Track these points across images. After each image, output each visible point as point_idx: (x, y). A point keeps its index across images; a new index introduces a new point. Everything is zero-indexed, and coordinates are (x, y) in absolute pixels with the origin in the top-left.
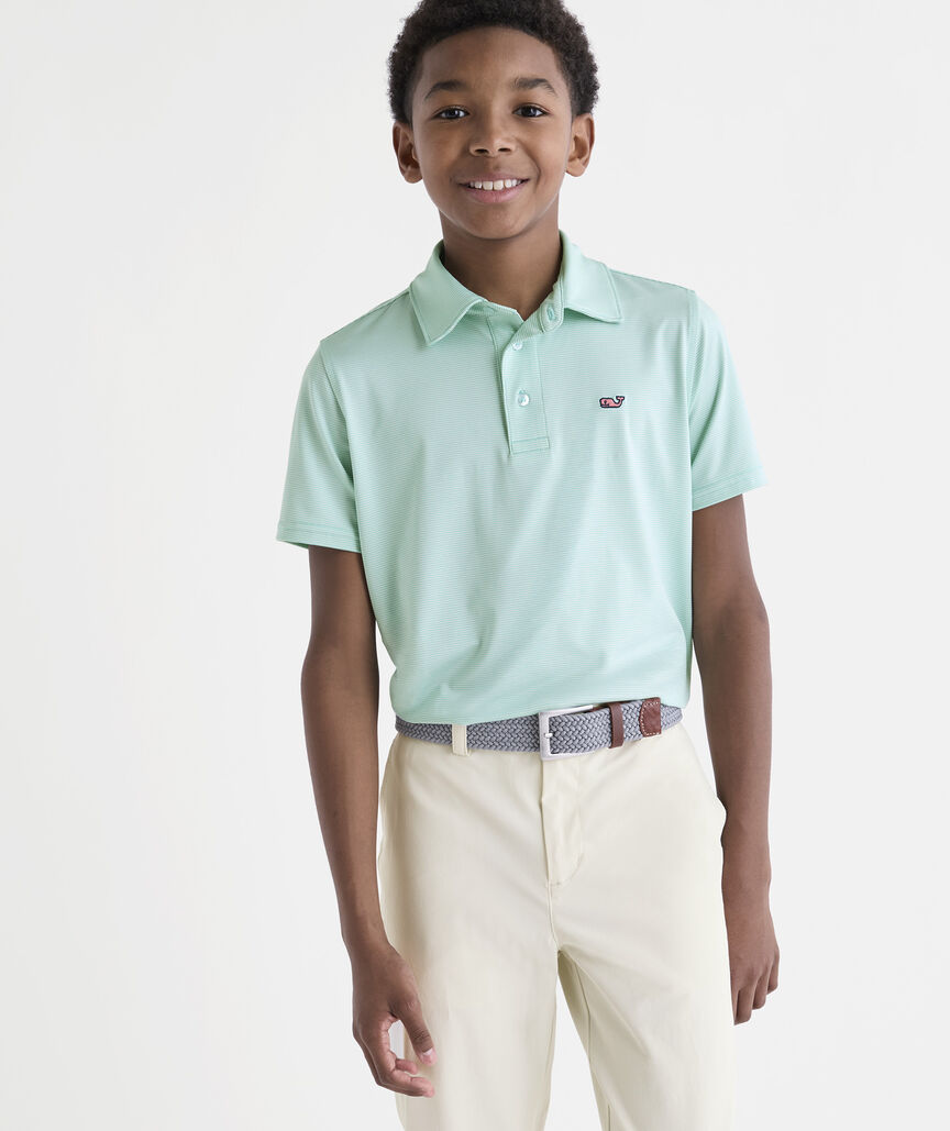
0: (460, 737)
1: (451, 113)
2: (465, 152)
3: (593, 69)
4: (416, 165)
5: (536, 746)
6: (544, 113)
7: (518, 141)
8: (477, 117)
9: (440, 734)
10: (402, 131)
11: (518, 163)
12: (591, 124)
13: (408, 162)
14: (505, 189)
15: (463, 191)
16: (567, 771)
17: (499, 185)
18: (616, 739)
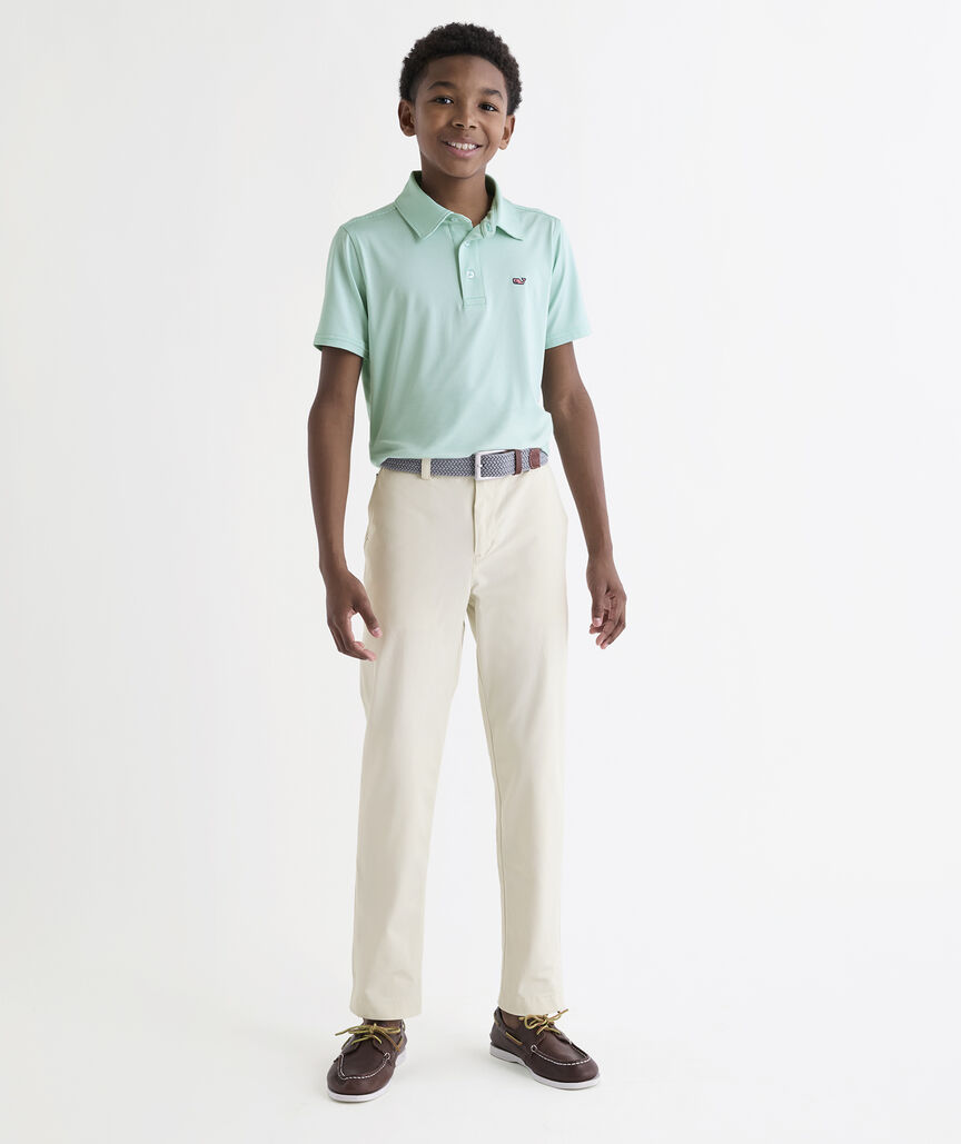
0: (426, 468)
1: (442, 100)
2: (449, 124)
3: (520, 90)
4: (412, 126)
5: (473, 473)
6: (495, 110)
7: (480, 123)
8: (459, 105)
9: (413, 466)
10: (406, 104)
11: (478, 135)
12: (513, 120)
13: (407, 124)
14: (469, 150)
15: (444, 145)
16: (491, 489)
17: (466, 146)
18: (517, 470)
